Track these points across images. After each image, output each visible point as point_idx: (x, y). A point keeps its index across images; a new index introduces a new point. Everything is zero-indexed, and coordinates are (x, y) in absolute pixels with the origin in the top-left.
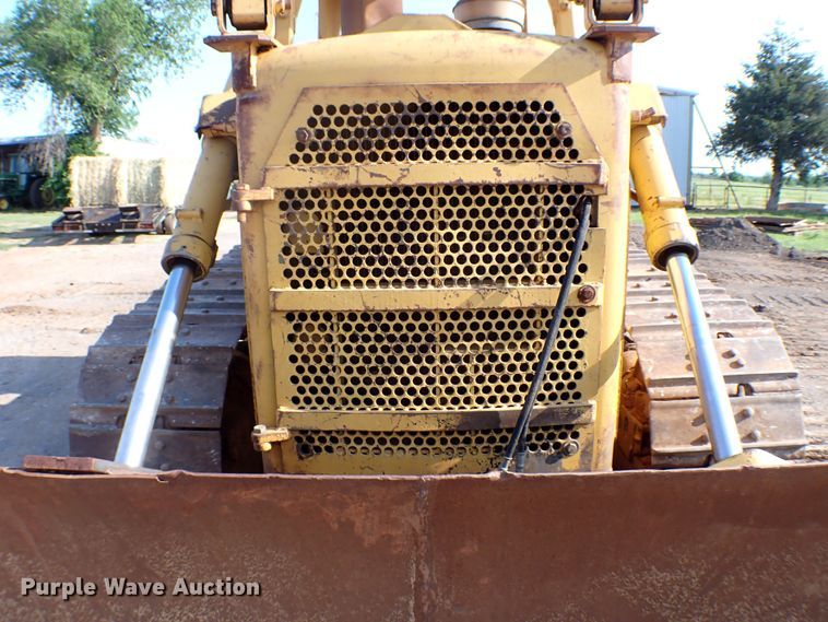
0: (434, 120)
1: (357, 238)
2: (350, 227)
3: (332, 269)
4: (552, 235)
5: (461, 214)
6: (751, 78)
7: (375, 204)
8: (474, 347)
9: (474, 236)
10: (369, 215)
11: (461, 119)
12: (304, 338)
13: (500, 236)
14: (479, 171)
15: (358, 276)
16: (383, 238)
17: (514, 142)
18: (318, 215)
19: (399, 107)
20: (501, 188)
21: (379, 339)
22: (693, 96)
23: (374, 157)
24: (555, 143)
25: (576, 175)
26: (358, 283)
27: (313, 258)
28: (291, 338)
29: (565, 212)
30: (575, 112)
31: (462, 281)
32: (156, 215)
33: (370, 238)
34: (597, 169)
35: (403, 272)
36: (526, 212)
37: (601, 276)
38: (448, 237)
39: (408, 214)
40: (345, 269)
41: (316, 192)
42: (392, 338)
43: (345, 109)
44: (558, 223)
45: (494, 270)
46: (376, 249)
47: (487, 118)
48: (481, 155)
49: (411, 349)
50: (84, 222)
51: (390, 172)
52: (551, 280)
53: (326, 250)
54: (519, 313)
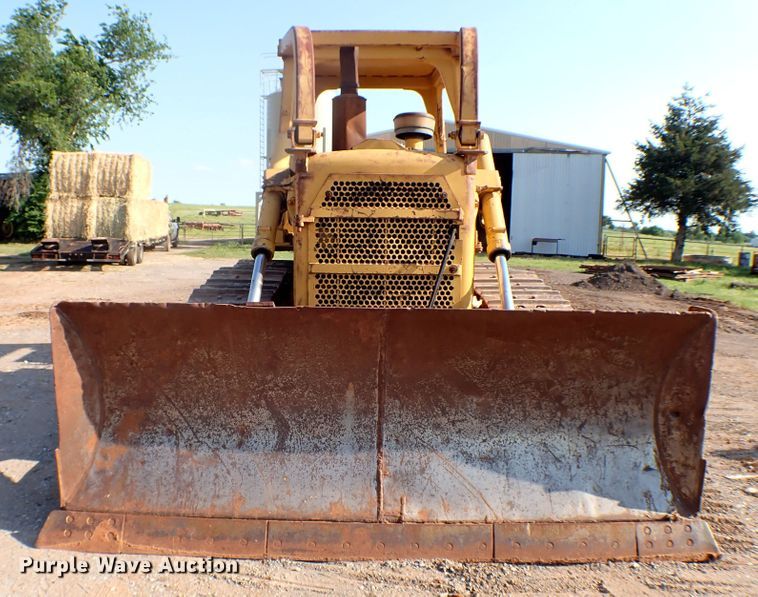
0: (387, 189)
1: (350, 241)
2: (347, 236)
3: (338, 255)
4: (438, 242)
5: (397, 231)
6: (660, 139)
7: (359, 226)
8: (402, 293)
9: (403, 242)
10: (356, 231)
11: (399, 189)
12: (323, 287)
13: (415, 242)
14: (406, 212)
15: (350, 258)
16: (362, 241)
17: (422, 200)
18: (333, 230)
19: (372, 183)
20: (415, 220)
21: (358, 287)
22: (605, 155)
23: (359, 205)
24: (440, 201)
25: (449, 216)
26: (350, 262)
27: (330, 249)
28: (317, 287)
29: (444, 232)
30: (449, 188)
31: (397, 262)
32: (122, 247)
33: (356, 241)
34: (458, 213)
35: (371, 257)
36: (427, 232)
37: (460, 261)
38: (392, 242)
39: (374, 231)
40: (344, 255)
41: (333, 219)
42: (364, 287)
43: (348, 184)
44: (441, 237)
45: (412, 257)
46: (359, 246)
47: (410, 190)
48: (407, 205)
49: (373, 293)
50: (60, 251)
51: (367, 212)
52: (438, 263)
53: (335, 246)
54: (422, 278)
